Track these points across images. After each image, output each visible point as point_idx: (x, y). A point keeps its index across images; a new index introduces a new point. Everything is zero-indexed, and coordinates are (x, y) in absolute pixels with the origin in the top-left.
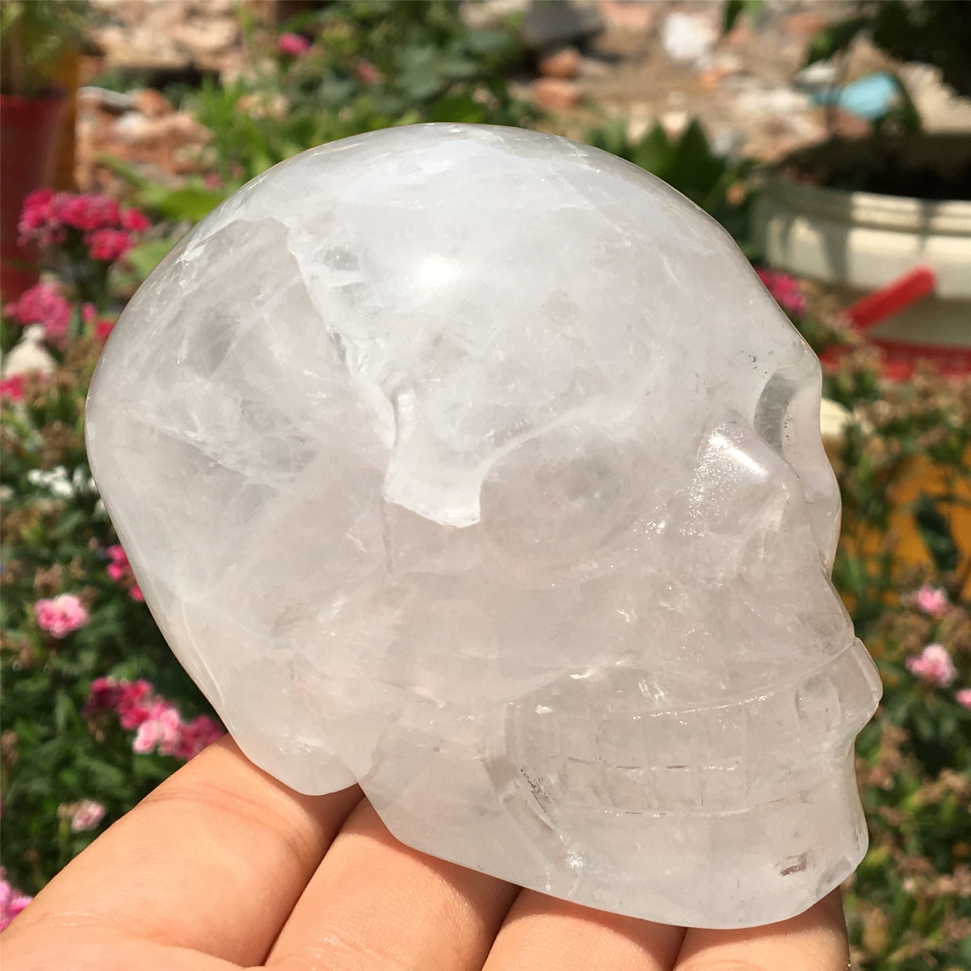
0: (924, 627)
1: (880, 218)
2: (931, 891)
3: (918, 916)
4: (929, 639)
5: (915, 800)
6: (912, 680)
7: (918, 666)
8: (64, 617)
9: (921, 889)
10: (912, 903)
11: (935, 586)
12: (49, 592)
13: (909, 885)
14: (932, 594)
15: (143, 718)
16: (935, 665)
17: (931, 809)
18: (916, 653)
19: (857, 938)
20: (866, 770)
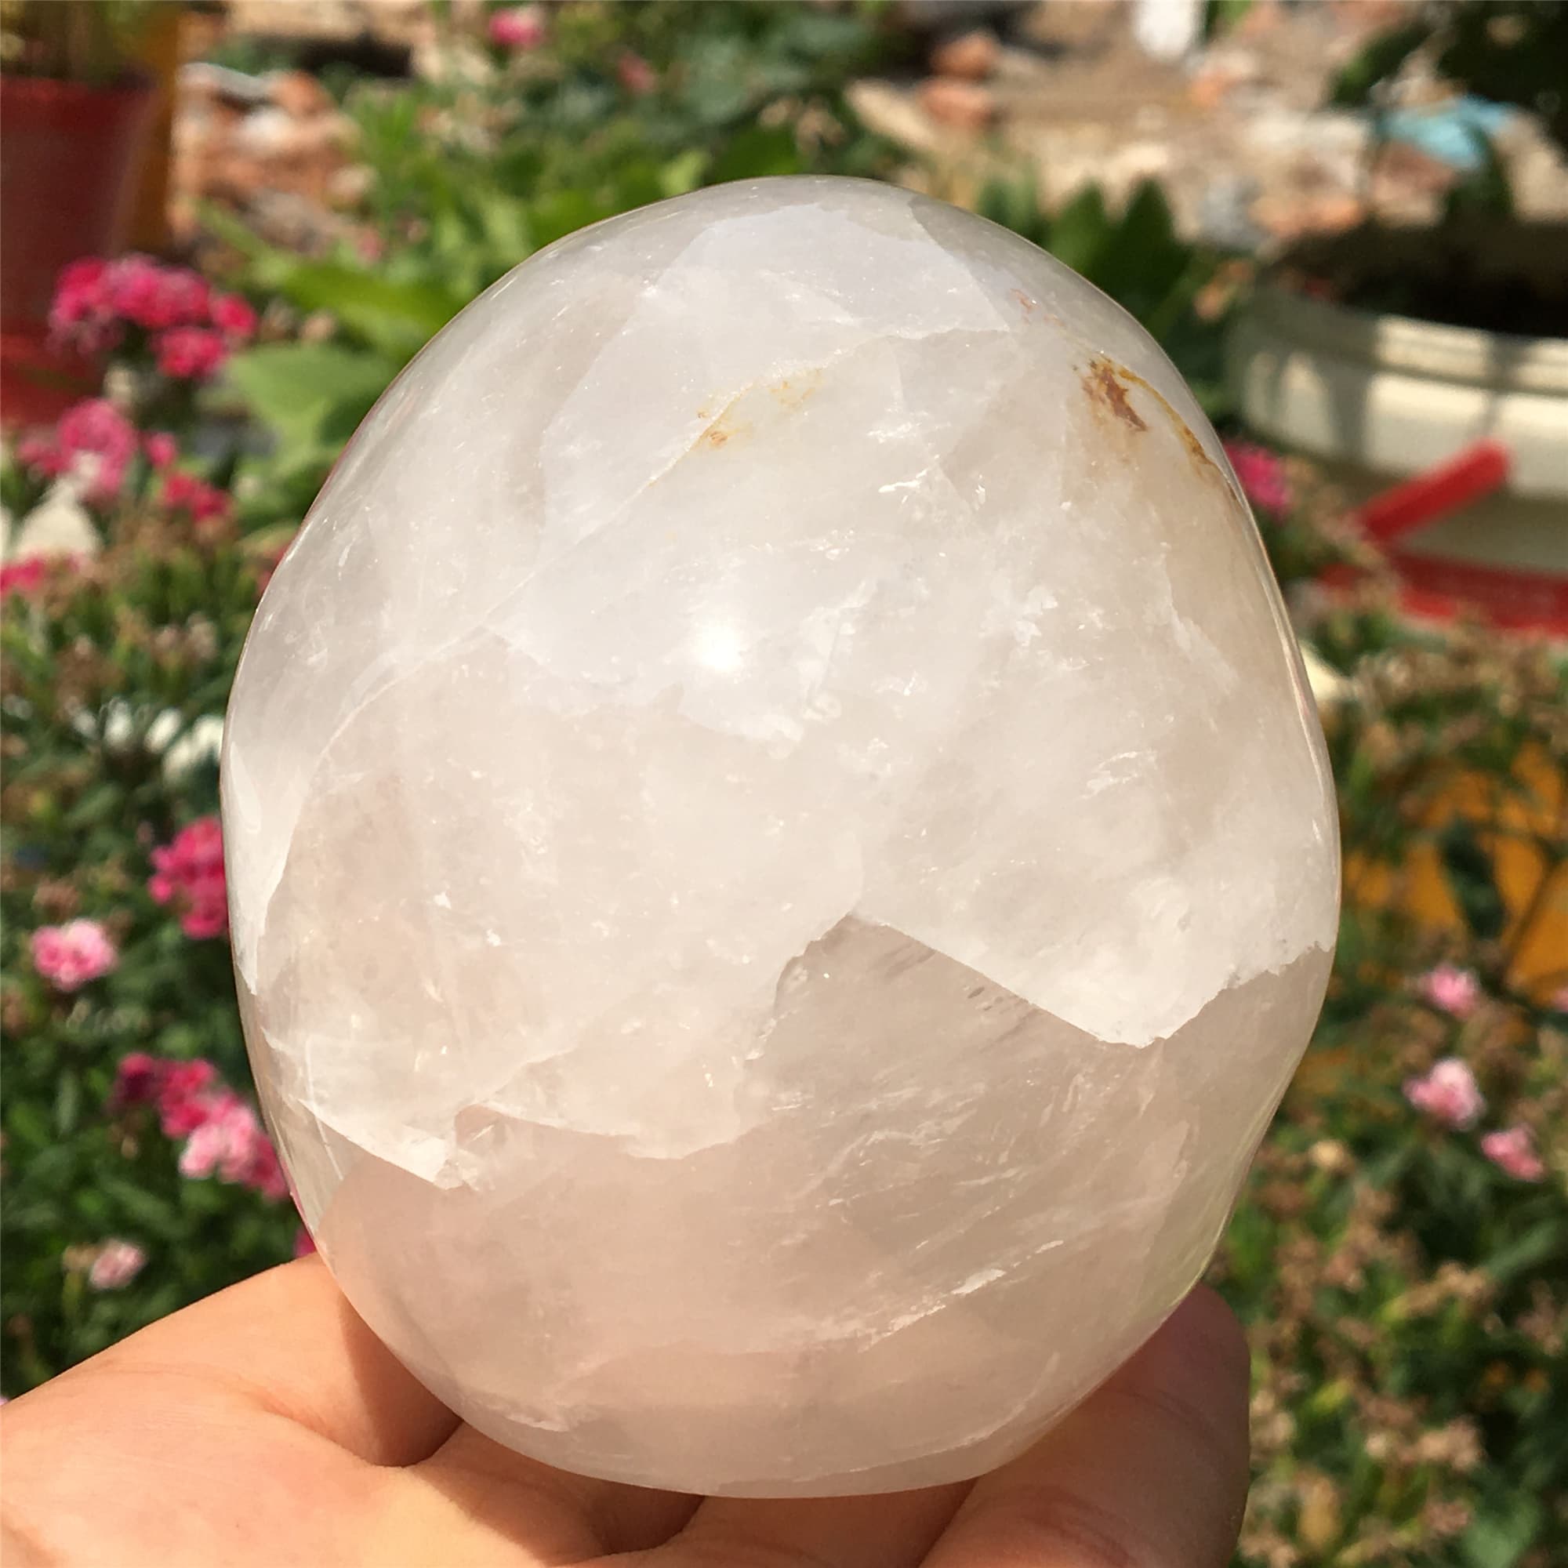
0: (1435, 1031)
1: (1428, 360)
2: (1406, 1455)
3: (1388, 1493)
4: (1444, 1051)
5: (1398, 1308)
6: (1415, 1117)
7: (1424, 1094)
8: (78, 958)
9: (1393, 1454)
10: (1378, 1472)
11: (1461, 964)
13: (1377, 1445)
14: (1454, 980)
15: (197, 1120)
16: (1450, 1092)
17: (1422, 1325)
18: (1421, 1072)
19: (1289, 1523)
20: (1321, 1258)
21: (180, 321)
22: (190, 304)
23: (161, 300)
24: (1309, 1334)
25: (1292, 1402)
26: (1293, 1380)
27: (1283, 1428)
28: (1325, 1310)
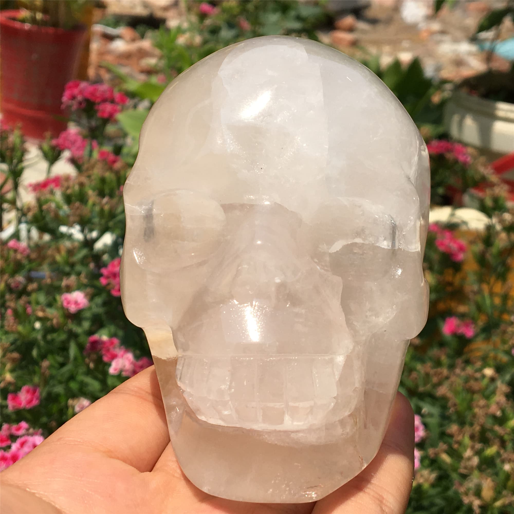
3: (511, 484)
5: (513, 423)
8: (76, 303)
9: (513, 470)
10: (508, 476)
12: (69, 289)
13: (507, 467)
15: (114, 357)
19: (478, 493)
20: (487, 406)
21: (104, 100)
22: (107, 95)
23: (98, 94)
24: (483, 431)
25: (478, 453)
26: (478, 446)
27: (476, 461)
28: (489, 423)
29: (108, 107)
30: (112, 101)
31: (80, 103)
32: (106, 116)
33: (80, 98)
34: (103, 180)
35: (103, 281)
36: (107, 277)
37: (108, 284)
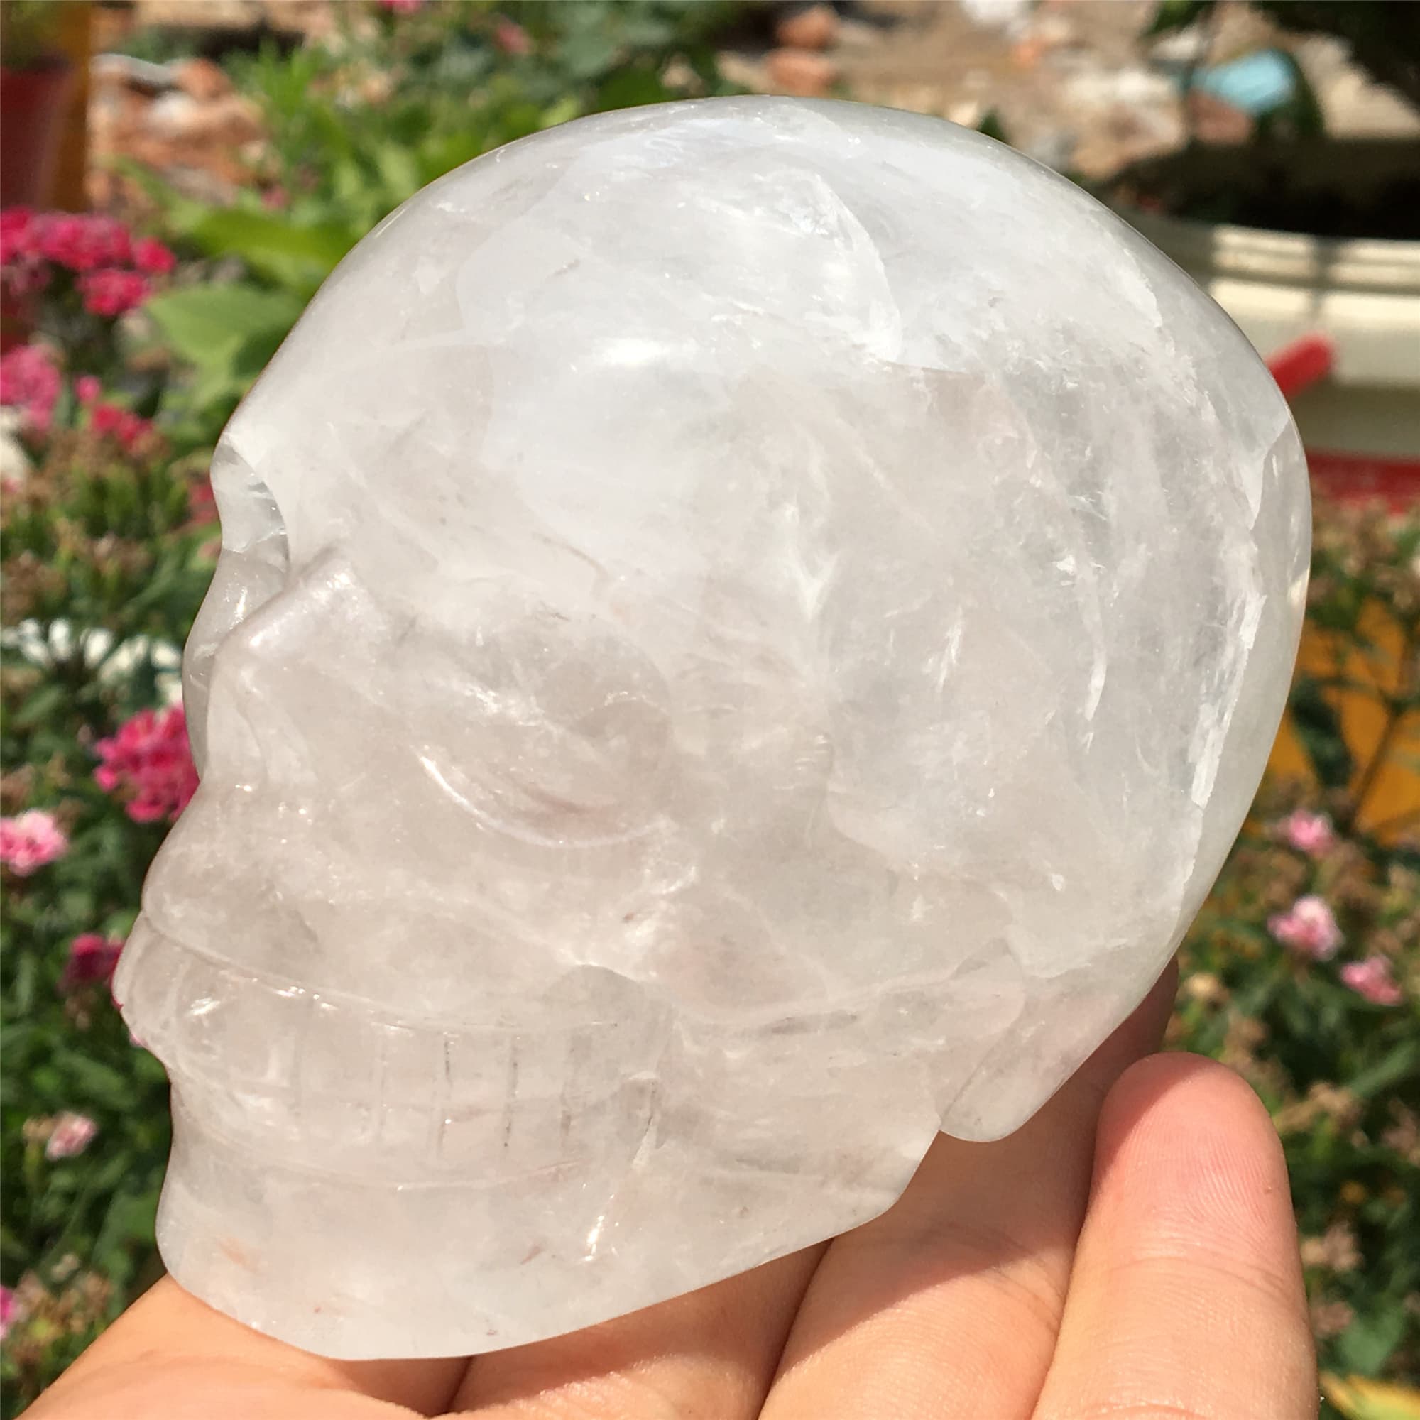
0: (1296, 871)
1: (1255, 263)
4: (1303, 889)
6: (1277, 948)
7: (1287, 929)
8: (32, 845)
11: (1316, 810)
12: (9, 806)
14: (1310, 824)
16: (1311, 927)
17: (1300, 1138)
18: (1283, 909)
21: (104, 263)
22: (113, 247)
23: (85, 244)
29: (116, 283)
30: (127, 264)
31: (34, 274)
32: (108, 306)
33: (32, 258)
34: (100, 489)
35: (104, 779)
36: (115, 768)
37: (119, 787)
